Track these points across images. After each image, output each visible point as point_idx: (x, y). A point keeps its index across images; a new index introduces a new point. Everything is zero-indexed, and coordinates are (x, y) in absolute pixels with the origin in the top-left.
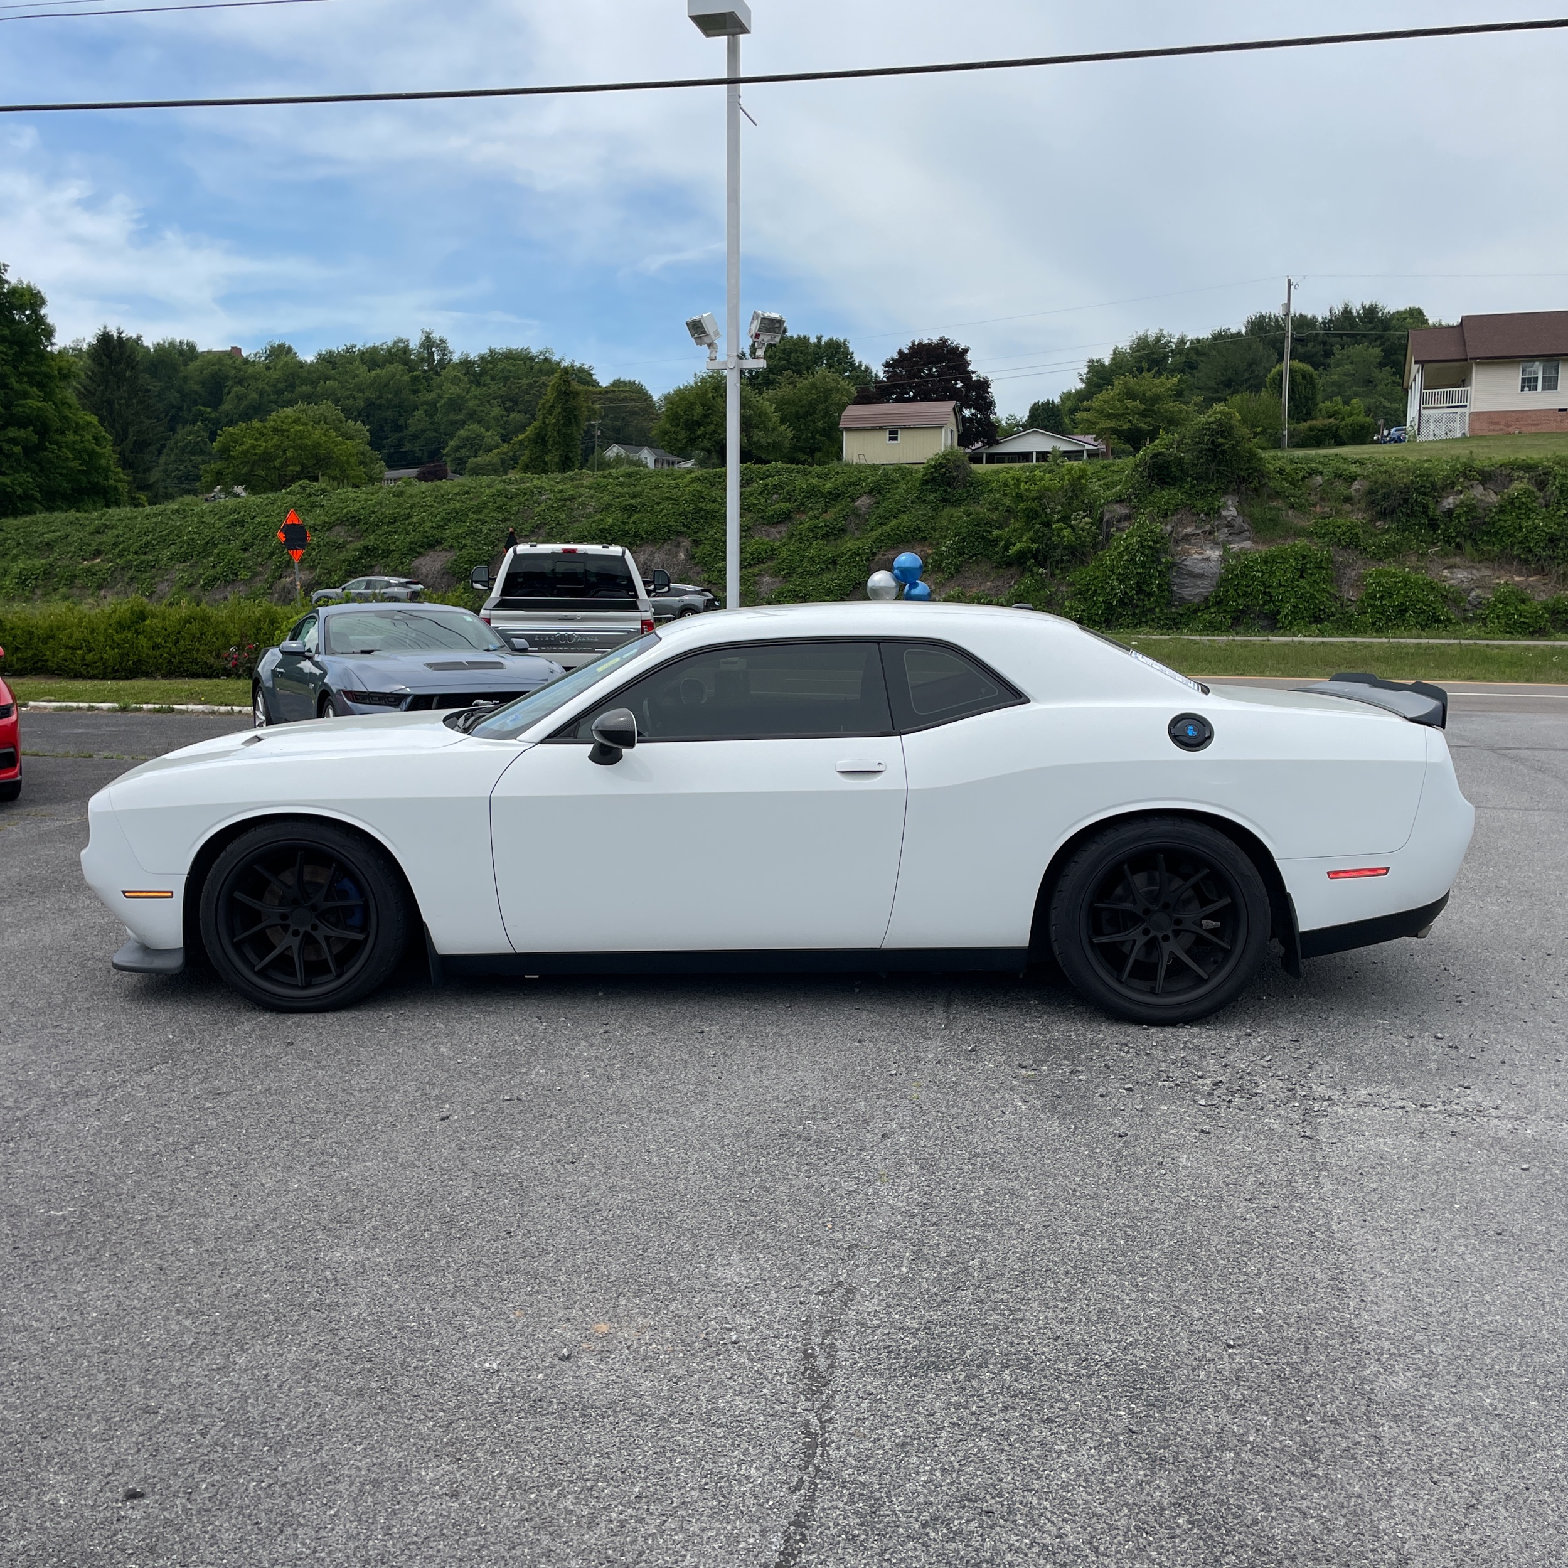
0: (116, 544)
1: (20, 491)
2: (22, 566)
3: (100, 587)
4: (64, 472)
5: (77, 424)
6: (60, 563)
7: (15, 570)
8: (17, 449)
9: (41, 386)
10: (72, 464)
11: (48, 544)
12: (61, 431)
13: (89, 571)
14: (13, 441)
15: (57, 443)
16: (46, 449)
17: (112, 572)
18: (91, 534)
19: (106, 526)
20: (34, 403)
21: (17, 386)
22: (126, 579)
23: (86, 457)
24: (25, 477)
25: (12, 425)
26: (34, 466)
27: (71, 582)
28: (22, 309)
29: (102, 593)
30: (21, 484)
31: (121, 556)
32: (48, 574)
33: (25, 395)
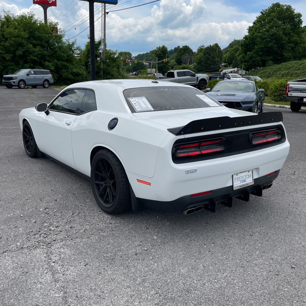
0: (303, 67)
1: (288, 57)
2: (283, 72)
3: (297, 77)
4: (299, 52)
5: (304, 42)
6: (291, 72)
7: (282, 73)
8: (290, 48)
9: (297, 34)
10: (300, 51)
11: (290, 68)
12: (301, 44)
13: (296, 73)
14: (289, 47)
15: (299, 46)
16: (296, 48)
17: (301, 73)
18: (299, 65)
19: (302, 64)
20: (295, 38)
21: (292, 35)
22: (303, 75)
23: (304, 49)
24: (290, 54)
25: (290, 43)
26: (293, 52)
27: (292, 76)
28: (296, 18)
29: (297, 78)
30: (289, 55)
31: (303, 70)
32: (288, 74)
33: (294, 36)
